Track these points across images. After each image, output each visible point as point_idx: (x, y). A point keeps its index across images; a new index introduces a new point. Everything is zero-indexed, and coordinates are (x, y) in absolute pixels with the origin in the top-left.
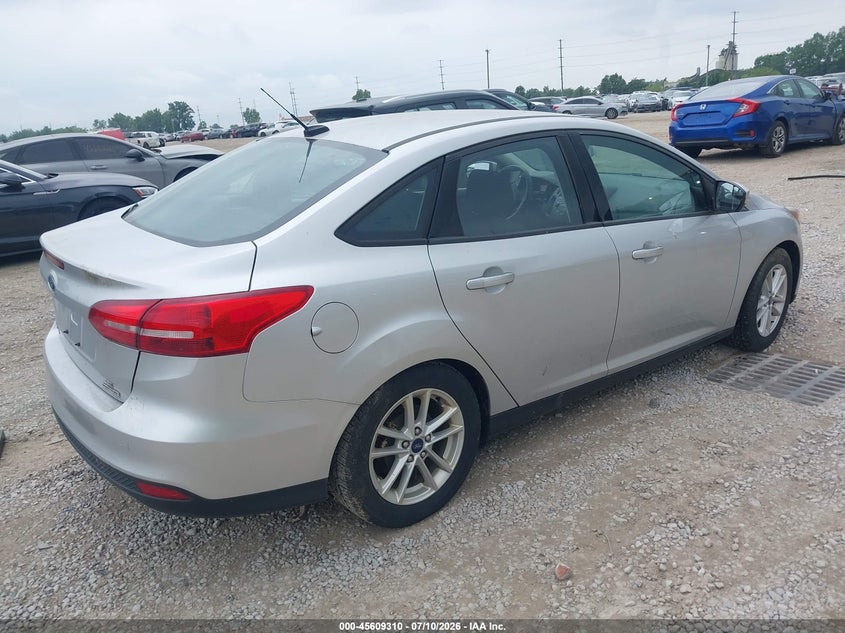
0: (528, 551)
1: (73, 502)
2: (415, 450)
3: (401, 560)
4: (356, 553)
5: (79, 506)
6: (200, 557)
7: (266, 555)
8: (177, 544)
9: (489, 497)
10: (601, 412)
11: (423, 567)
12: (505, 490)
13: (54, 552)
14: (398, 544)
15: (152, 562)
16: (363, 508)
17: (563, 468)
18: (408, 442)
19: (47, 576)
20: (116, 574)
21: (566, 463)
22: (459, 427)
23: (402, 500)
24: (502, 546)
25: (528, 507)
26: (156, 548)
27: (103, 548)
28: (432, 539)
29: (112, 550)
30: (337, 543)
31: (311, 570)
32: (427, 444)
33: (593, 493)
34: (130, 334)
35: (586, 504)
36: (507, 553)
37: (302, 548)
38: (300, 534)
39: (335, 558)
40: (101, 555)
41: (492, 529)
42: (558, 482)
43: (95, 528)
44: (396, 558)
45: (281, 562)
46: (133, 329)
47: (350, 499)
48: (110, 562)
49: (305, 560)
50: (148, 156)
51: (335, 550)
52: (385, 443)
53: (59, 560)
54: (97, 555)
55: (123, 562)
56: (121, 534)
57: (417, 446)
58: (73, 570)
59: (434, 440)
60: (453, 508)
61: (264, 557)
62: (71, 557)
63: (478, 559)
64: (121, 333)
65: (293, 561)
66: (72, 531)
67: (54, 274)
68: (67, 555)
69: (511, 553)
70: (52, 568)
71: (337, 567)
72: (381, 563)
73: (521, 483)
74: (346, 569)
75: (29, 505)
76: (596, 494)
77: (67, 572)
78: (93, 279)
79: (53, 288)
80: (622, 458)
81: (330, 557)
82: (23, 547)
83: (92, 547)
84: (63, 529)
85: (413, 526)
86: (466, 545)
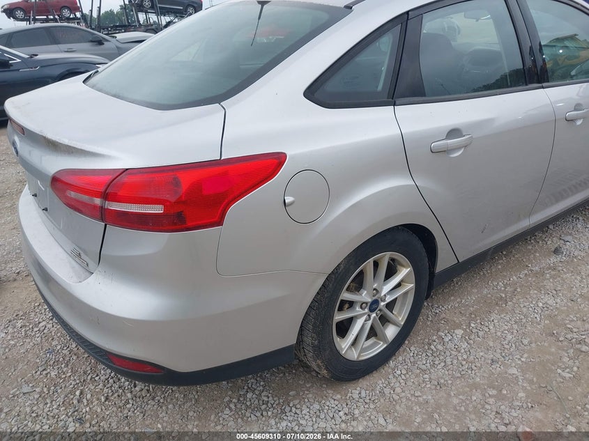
0: (483, 408)
1: (54, 343)
2: (372, 310)
3: (362, 414)
4: (316, 406)
5: (59, 347)
6: (170, 406)
7: (232, 406)
8: (148, 391)
9: (432, 347)
10: (512, 258)
11: (384, 423)
12: (446, 339)
13: (36, 396)
14: (356, 396)
15: (126, 411)
16: (327, 369)
17: (494, 316)
18: (367, 303)
19: (30, 424)
20: (93, 423)
21: (496, 312)
22: (410, 286)
23: (359, 356)
24: (455, 401)
25: (471, 358)
26: (129, 395)
27: (81, 393)
28: (387, 391)
29: (89, 396)
30: (298, 394)
31: (276, 424)
32: (382, 304)
33: (530, 343)
34: (95, 207)
35: (526, 355)
36: (463, 409)
37: (266, 399)
38: (262, 383)
39: (298, 412)
40: (79, 402)
41: (442, 381)
42: (493, 331)
43: (74, 372)
44: (356, 412)
45: (248, 414)
46: (98, 201)
47: (315, 361)
48: (88, 409)
49: (270, 413)
50: (107, 41)
51: (296, 402)
52: (347, 306)
53: (41, 406)
54: (75, 402)
55: (99, 410)
56: (97, 379)
57: (373, 306)
58: (54, 417)
59: (389, 299)
60: (400, 358)
61: (230, 409)
62: (51, 402)
63: (436, 416)
64: (85, 204)
65: (258, 414)
66: (53, 374)
67: (16, 139)
68: (48, 401)
69: (467, 410)
70: (34, 415)
71: (301, 422)
72: (344, 418)
73: (459, 332)
74: (310, 423)
75: (15, 345)
76: (533, 345)
77: (48, 419)
78: (53, 146)
79: (17, 153)
80: (546, 306)
81: (294, 409)
82: (8, 391)
83: (70, 393)
84: (45, 372)
85: (367, 377)
86: (421, 399)
